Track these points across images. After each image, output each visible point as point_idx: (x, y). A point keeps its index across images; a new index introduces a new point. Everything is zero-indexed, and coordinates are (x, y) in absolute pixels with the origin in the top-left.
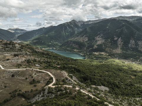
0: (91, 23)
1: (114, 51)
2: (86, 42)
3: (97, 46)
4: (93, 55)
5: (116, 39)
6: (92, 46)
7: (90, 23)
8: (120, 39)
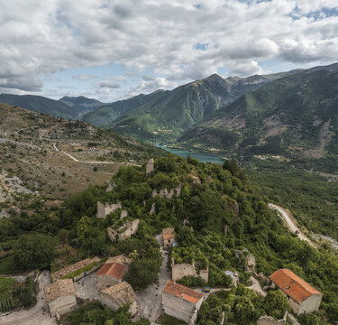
0: (261, 81)
1: (306, 152)
2: (239, 130)
3: (267, 139)
4: (254, 161)
5: (317, 123)
6: (254, 141)
7: (256, 82)
8: (327, 124)
